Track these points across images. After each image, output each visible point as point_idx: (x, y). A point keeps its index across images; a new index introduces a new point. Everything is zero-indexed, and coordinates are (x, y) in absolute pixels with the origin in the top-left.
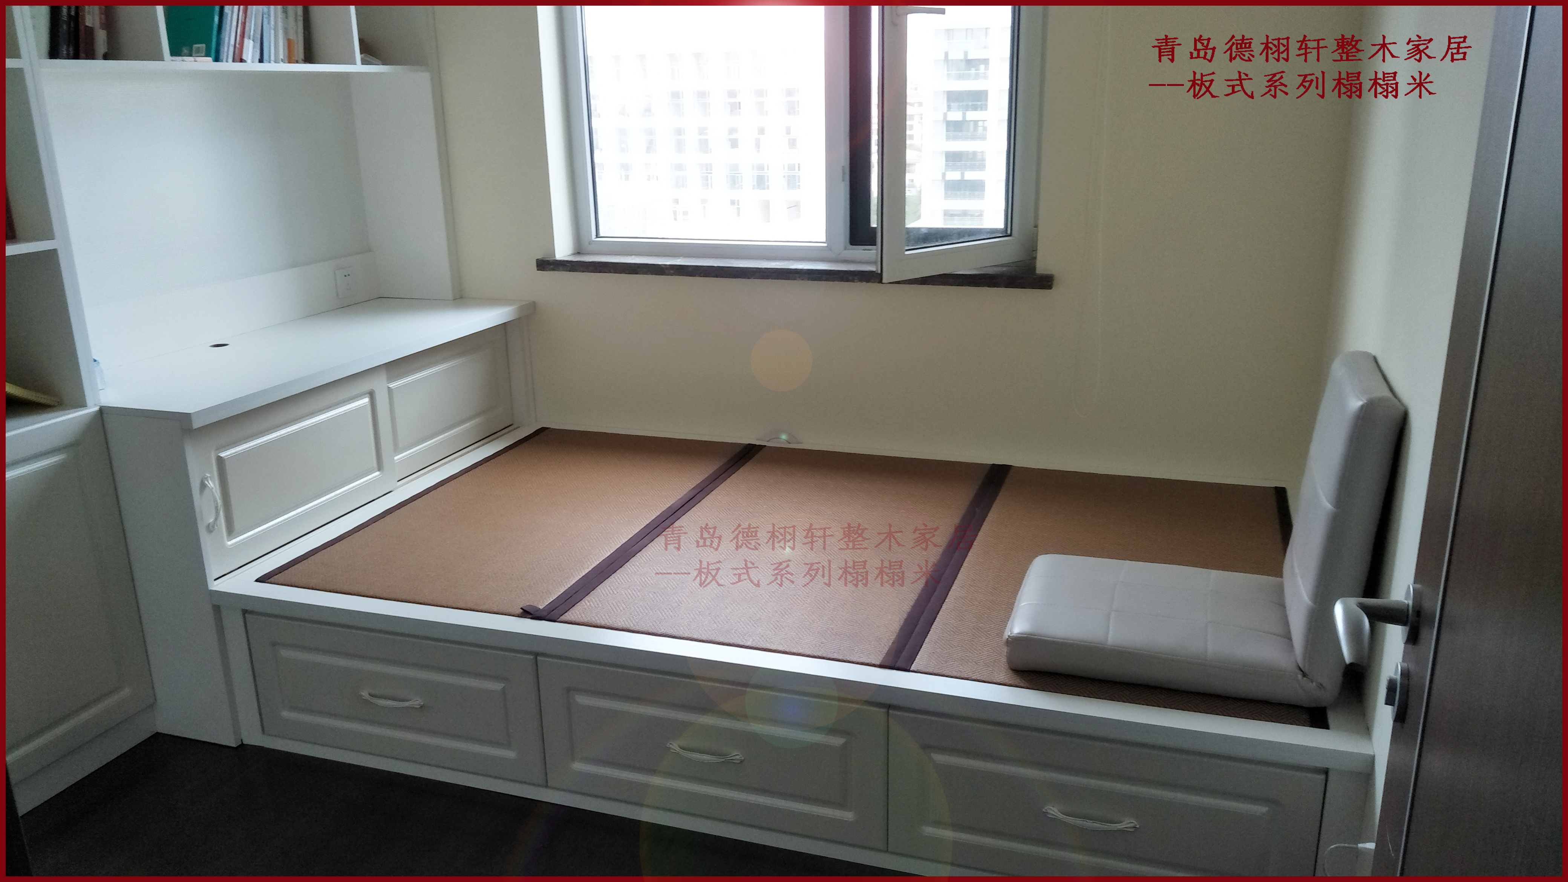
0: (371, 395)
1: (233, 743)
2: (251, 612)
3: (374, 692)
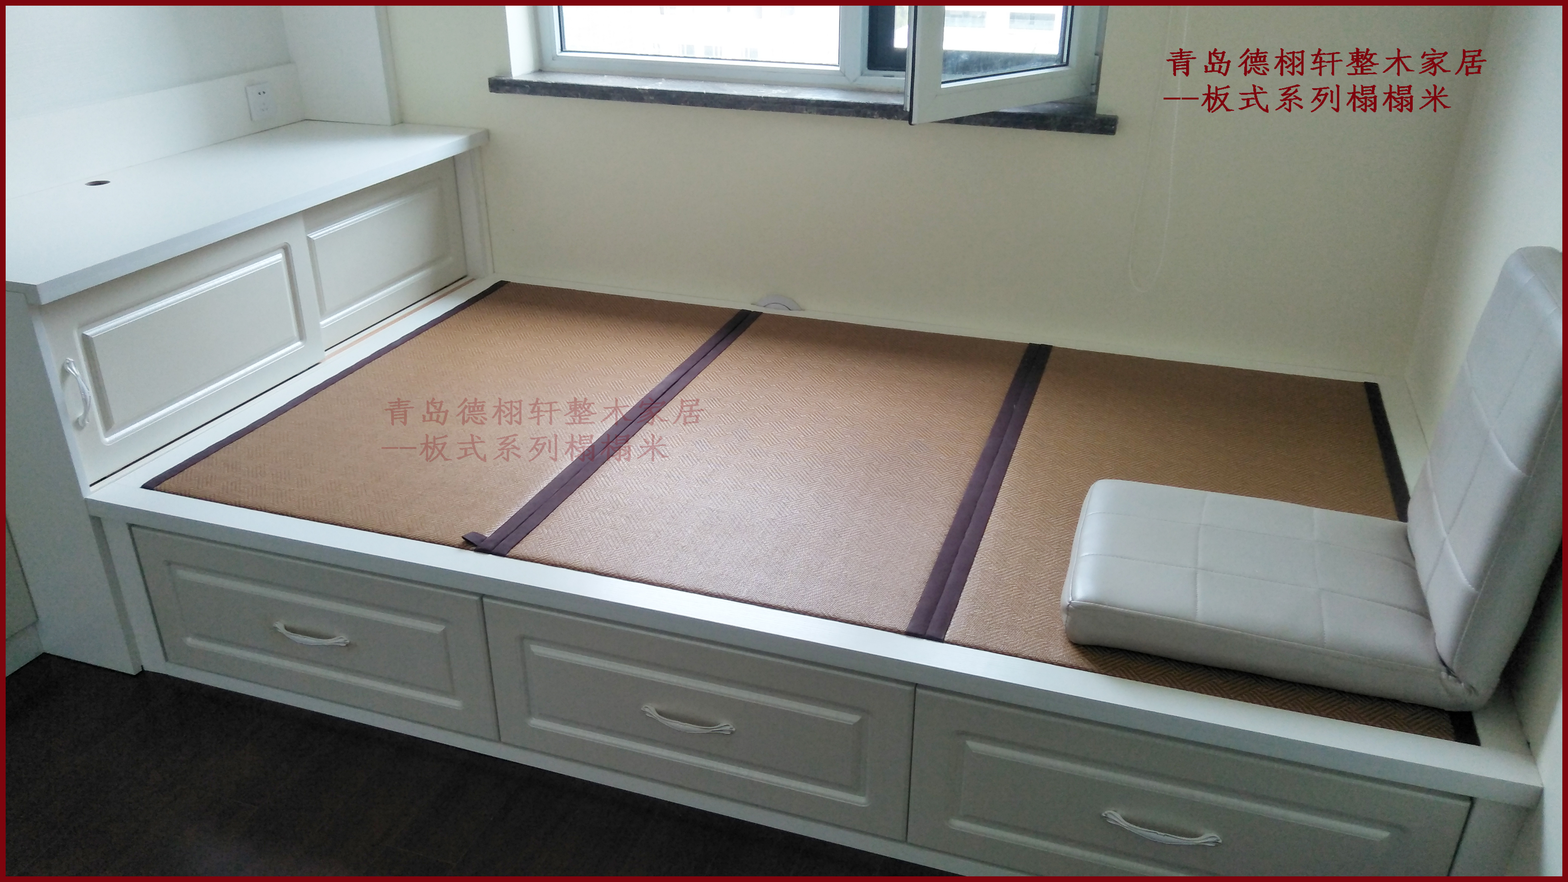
0: (286, 249)
1: (131, 670)
2: (138, 526)
3: (291, 624)
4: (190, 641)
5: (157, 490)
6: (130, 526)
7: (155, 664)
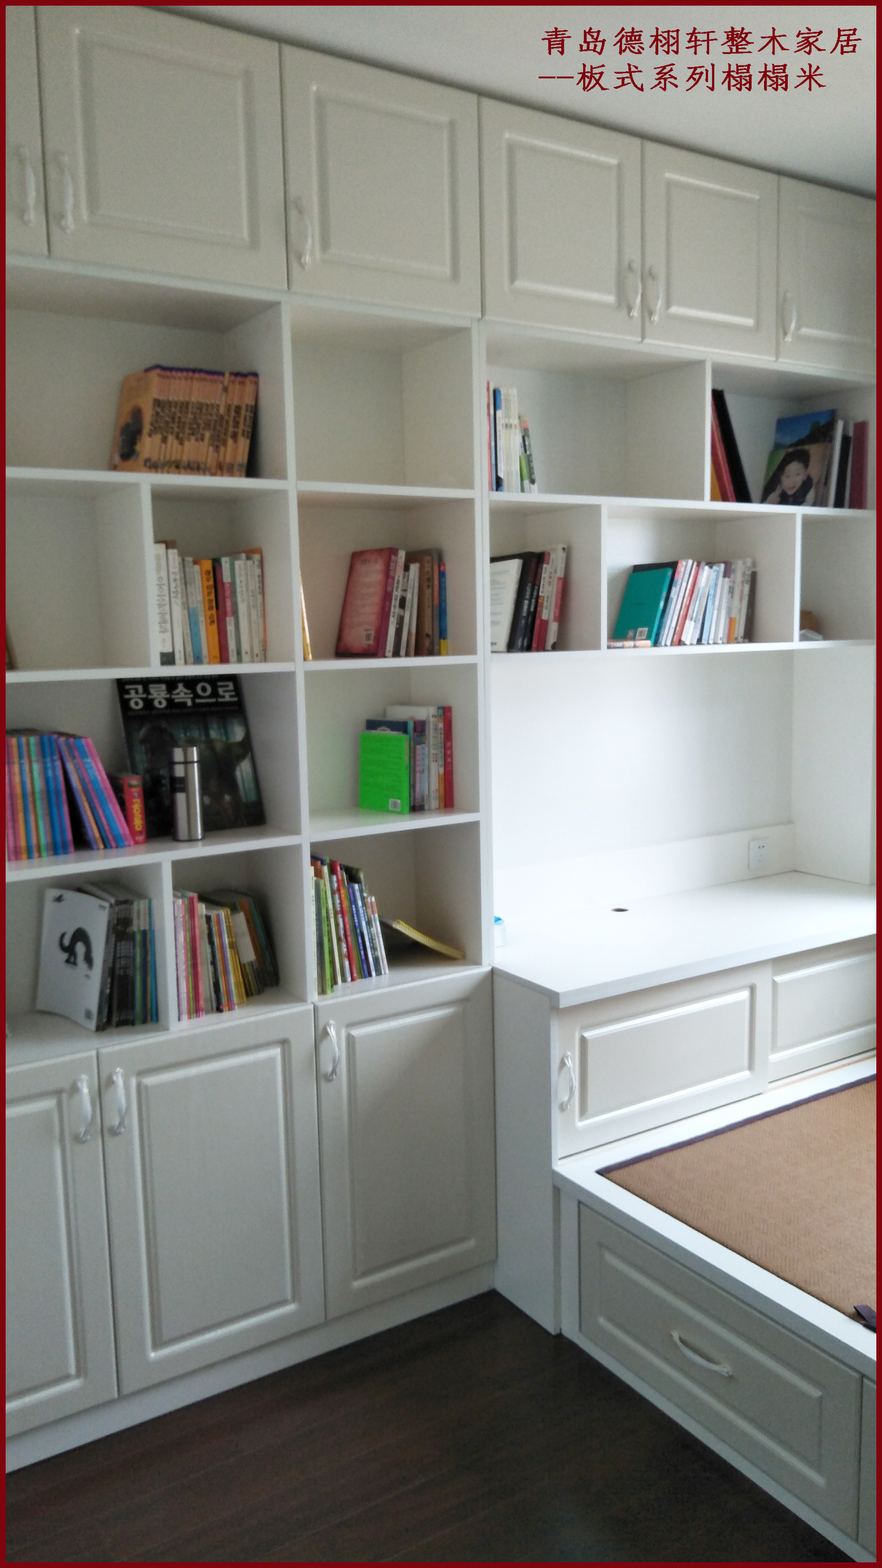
0: (752, 989)
1: (552, 1330)
2: (586, 1206)
3: (684, 1337)
4: (602, 1320)
5: (606, 1178)
6: (580, 1203)
7: (571, 1332)
